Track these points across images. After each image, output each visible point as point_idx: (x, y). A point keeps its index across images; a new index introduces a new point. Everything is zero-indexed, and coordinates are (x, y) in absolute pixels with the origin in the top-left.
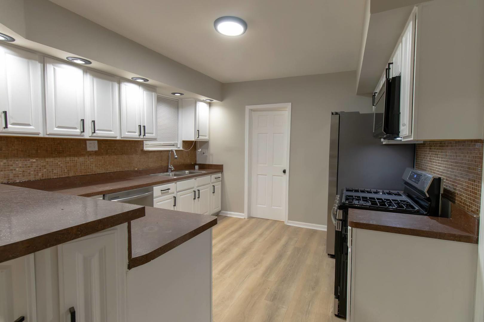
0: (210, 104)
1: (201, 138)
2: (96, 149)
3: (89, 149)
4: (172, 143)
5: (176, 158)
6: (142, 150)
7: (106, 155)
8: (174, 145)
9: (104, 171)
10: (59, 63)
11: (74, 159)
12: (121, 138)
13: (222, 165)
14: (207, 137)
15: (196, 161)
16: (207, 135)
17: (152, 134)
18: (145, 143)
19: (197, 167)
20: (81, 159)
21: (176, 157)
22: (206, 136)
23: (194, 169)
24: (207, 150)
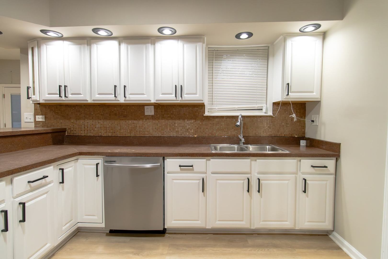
2: (153, 113)
3: (146, 114)
4: (255, 107)
7: (162, 119)
9: (160, 135)
11: (134, 122)
13: (338, 145)
14: (315, 94)
15: (304, 133)
16: (314, 90)
17: (196, 94)
19: (303, 143)
20: (141, 122)
22: (311, 92)
23: (299, 144)
24: (318, 116)
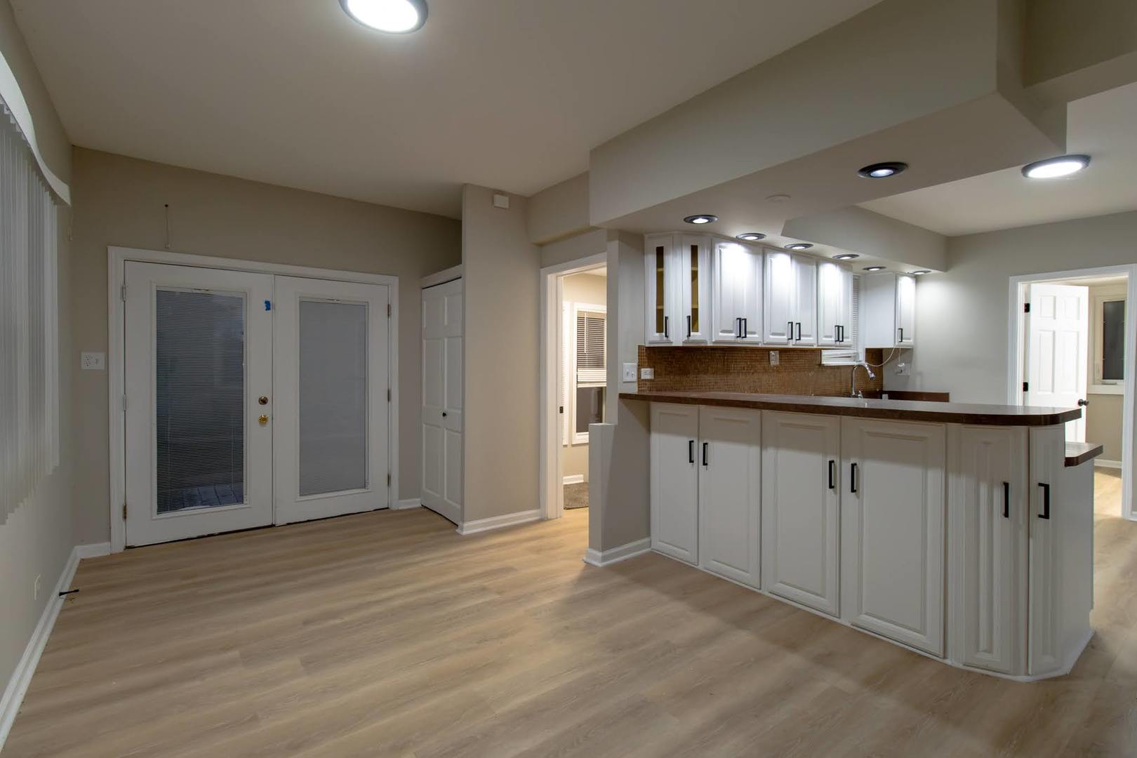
0: (917, 279)
1: (907, 343)
2: (778, 362)
3: (772, 363)
5: (872, 378)
6: (820, 365)
8: (849, 357)
10: (774, 253)
12: (818, 346)
14: (911, 341)
15: (882, 386)
16: (912, 336)
18: (824, 353)
20: (765, 377)
21: (873, 375)
22: (910, 339)
24: (909, 365)
